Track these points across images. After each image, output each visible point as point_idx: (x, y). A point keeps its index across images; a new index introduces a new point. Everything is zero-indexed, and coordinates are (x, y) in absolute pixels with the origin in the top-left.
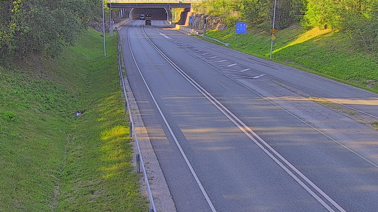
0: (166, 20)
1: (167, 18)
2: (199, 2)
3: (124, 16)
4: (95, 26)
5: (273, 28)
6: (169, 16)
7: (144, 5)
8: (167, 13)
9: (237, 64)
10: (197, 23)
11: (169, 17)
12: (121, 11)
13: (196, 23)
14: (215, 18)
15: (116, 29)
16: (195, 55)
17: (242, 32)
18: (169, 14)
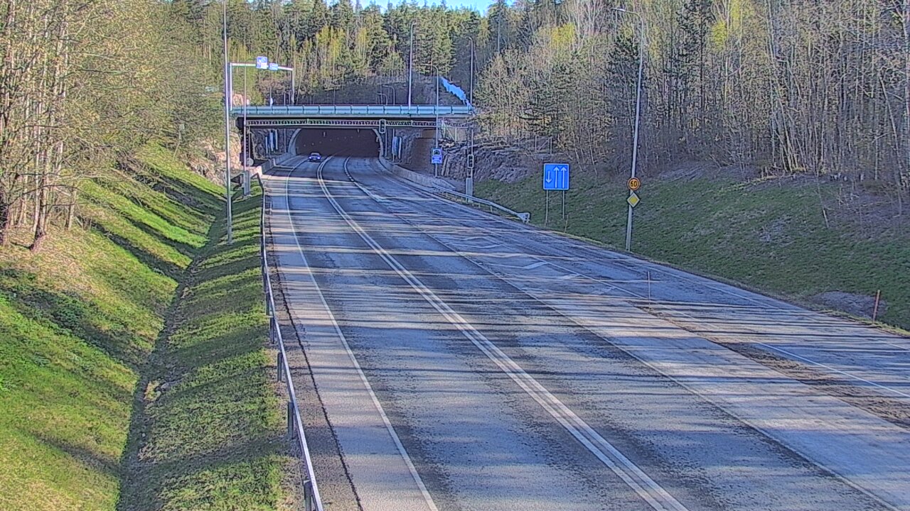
0: (378, 156)
1: (379, 153)
2: (455, 116)
3: (277, 148)
4: (208, 170)
5: (633, 176)
6: (384, 147)
7: (325, 121)
8: (380, 140)
9: (547, 263)
10: (451, 164)
11: (384, 151)
12: (271, 134)
13: (448, 165)
14: (494, 153)
15: (258, 177)
16: (445, 241)
17: (560, 186)
18: (384, 143)
